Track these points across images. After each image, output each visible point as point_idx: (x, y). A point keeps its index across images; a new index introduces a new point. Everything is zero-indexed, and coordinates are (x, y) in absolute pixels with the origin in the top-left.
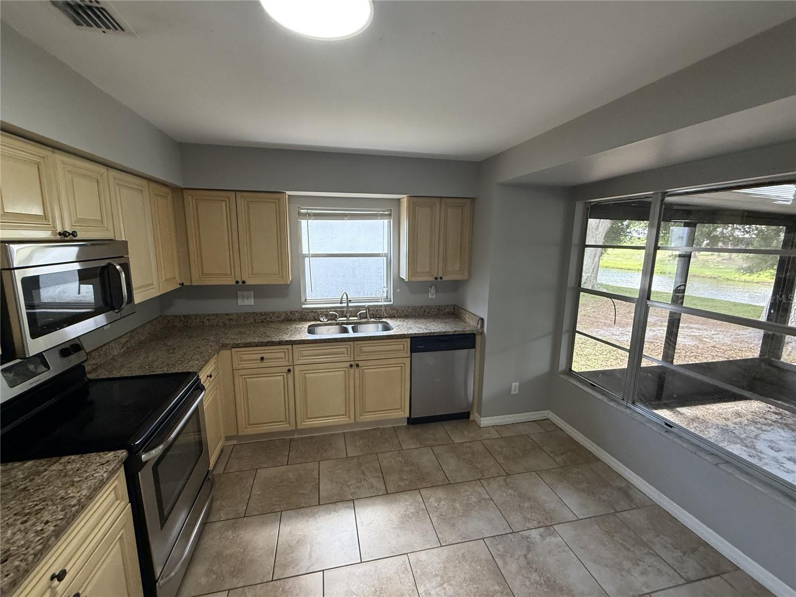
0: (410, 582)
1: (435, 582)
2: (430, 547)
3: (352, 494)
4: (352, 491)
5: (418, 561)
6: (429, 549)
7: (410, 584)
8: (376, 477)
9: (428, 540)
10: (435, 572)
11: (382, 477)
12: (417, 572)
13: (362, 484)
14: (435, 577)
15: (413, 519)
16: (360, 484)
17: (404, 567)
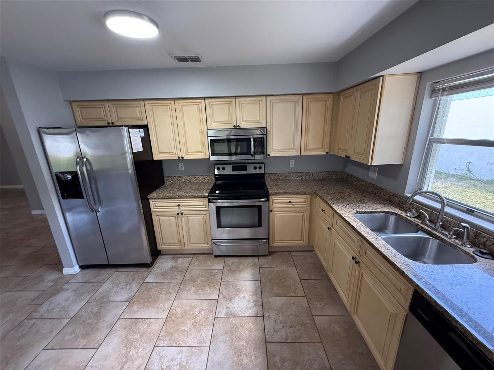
0: (192, 343)
1: (184, 360)
2: (208, 365)
3: (269, 317)
4: (273, 317)
5: (202, 352)
6: (207, 364)
7: (190, 343)
8: (287, 336)
9: (214, 366)
10: (190, 362)
11: (287, 341)
12: (195, 349)
13: (279, 324)
14: (187, 361)
15: (236, 359)
16: (279, 323)
17: (202, 342)
